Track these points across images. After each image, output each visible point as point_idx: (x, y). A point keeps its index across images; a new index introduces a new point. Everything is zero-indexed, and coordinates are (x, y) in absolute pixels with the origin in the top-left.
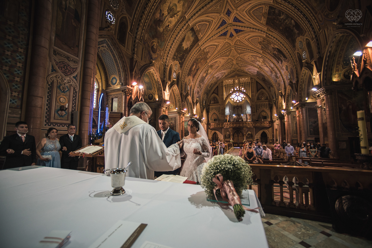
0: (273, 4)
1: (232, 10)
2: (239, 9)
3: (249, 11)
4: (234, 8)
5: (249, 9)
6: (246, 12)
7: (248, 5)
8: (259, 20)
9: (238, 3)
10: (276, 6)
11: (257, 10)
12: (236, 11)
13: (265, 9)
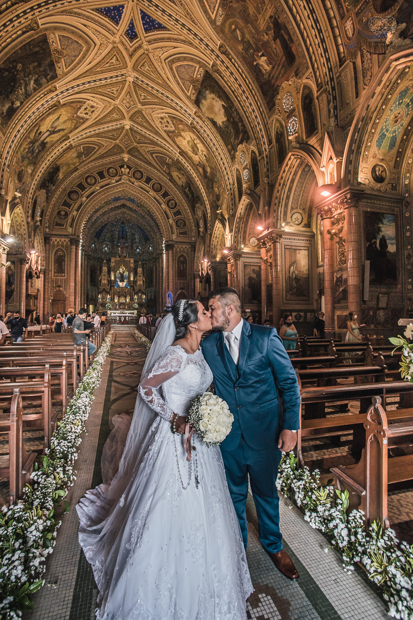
0: (53, 85)
1: (124, 40)
2: (110, 46)
3: (89, 48)
4: (120, 46)
5: (90, 52)
6: (95, 45)
7: (94, 59)
8: (63, 36)
9: (111, 59)
10: (49, 86)
11: (74, 56)
12: (115, 39)
13: (63, 68)
